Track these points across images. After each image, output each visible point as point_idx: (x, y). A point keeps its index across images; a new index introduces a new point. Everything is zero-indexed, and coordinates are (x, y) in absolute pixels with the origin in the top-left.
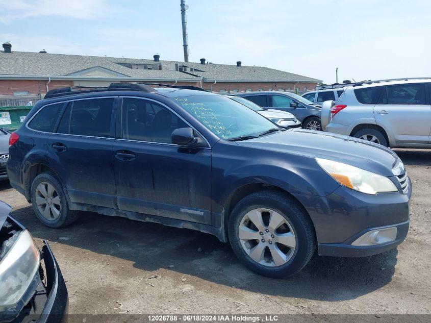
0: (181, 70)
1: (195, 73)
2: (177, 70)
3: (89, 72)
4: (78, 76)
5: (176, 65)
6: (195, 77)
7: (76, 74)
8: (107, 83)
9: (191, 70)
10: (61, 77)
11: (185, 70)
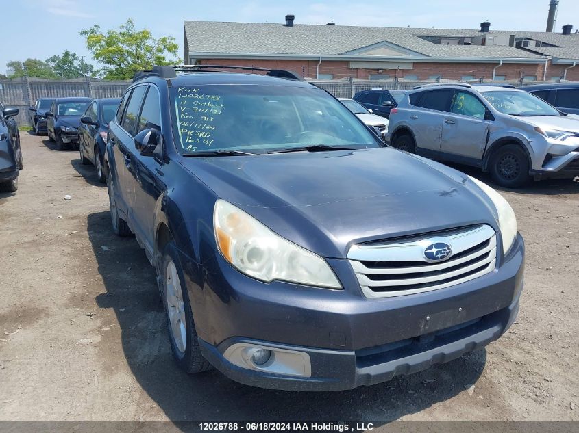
0: (518, 46)
1: (540, 50)
2: (511, 45)
3: (364, 52)
4: (356, 55)
5: (512, 37)
6: (537, 56)
7: (355, 52)
8: (395, 64)
9: (538, 44)
10: (335, 56)
11: (526, 44)
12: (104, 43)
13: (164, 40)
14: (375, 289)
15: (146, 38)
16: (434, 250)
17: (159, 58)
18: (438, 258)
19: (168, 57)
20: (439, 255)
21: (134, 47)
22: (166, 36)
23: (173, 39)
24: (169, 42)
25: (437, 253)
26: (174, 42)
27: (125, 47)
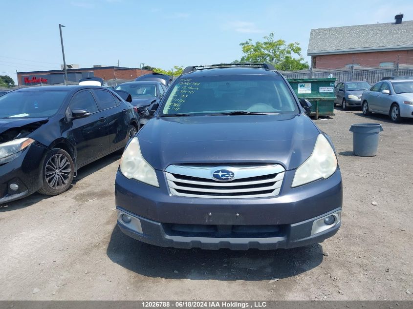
12: (252, 50)
13: (292, 45)
14: (178, 191)
15: (280, 45)
16: (220, 174)
17: (287, 58)
18: (223, 179)
19: (294, 56)
20: (224, 177)
21: (271, 51)
22: (294, 42)
23: (298, 44)
24: (295, 46)
25: (222, 176)
26: (298, 46)
27: (266, 52)
